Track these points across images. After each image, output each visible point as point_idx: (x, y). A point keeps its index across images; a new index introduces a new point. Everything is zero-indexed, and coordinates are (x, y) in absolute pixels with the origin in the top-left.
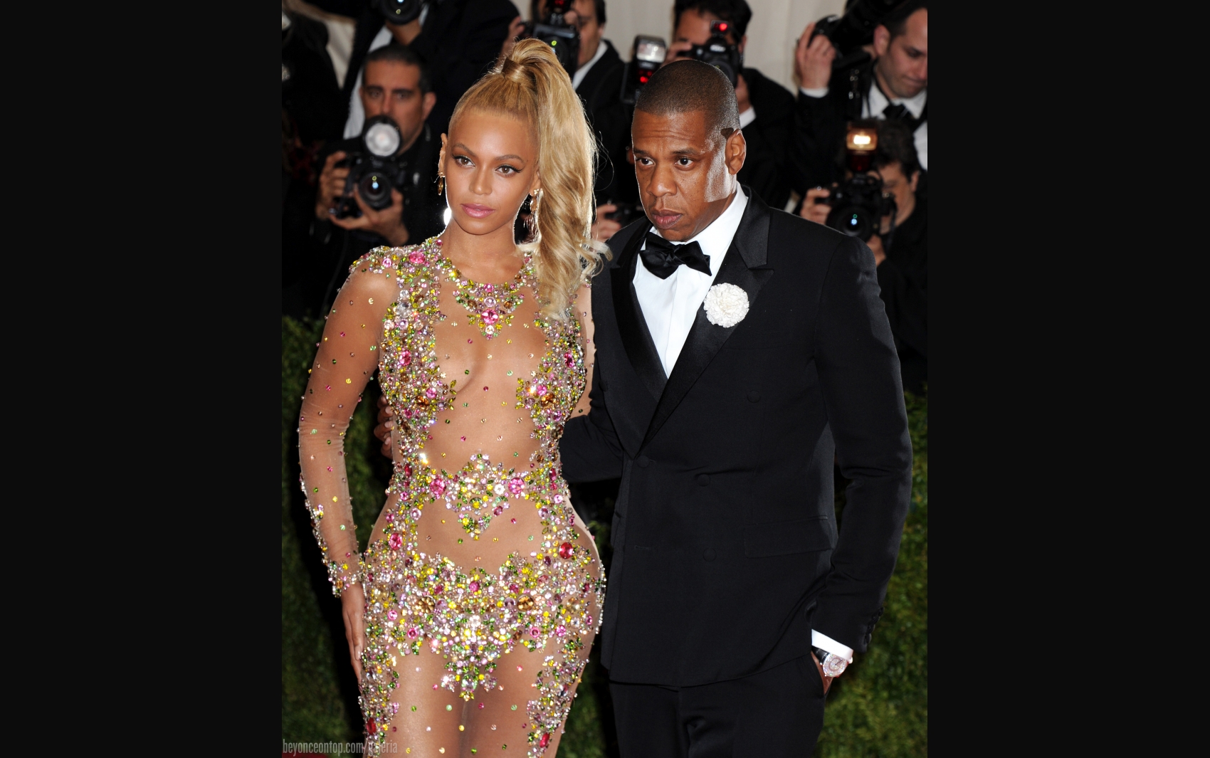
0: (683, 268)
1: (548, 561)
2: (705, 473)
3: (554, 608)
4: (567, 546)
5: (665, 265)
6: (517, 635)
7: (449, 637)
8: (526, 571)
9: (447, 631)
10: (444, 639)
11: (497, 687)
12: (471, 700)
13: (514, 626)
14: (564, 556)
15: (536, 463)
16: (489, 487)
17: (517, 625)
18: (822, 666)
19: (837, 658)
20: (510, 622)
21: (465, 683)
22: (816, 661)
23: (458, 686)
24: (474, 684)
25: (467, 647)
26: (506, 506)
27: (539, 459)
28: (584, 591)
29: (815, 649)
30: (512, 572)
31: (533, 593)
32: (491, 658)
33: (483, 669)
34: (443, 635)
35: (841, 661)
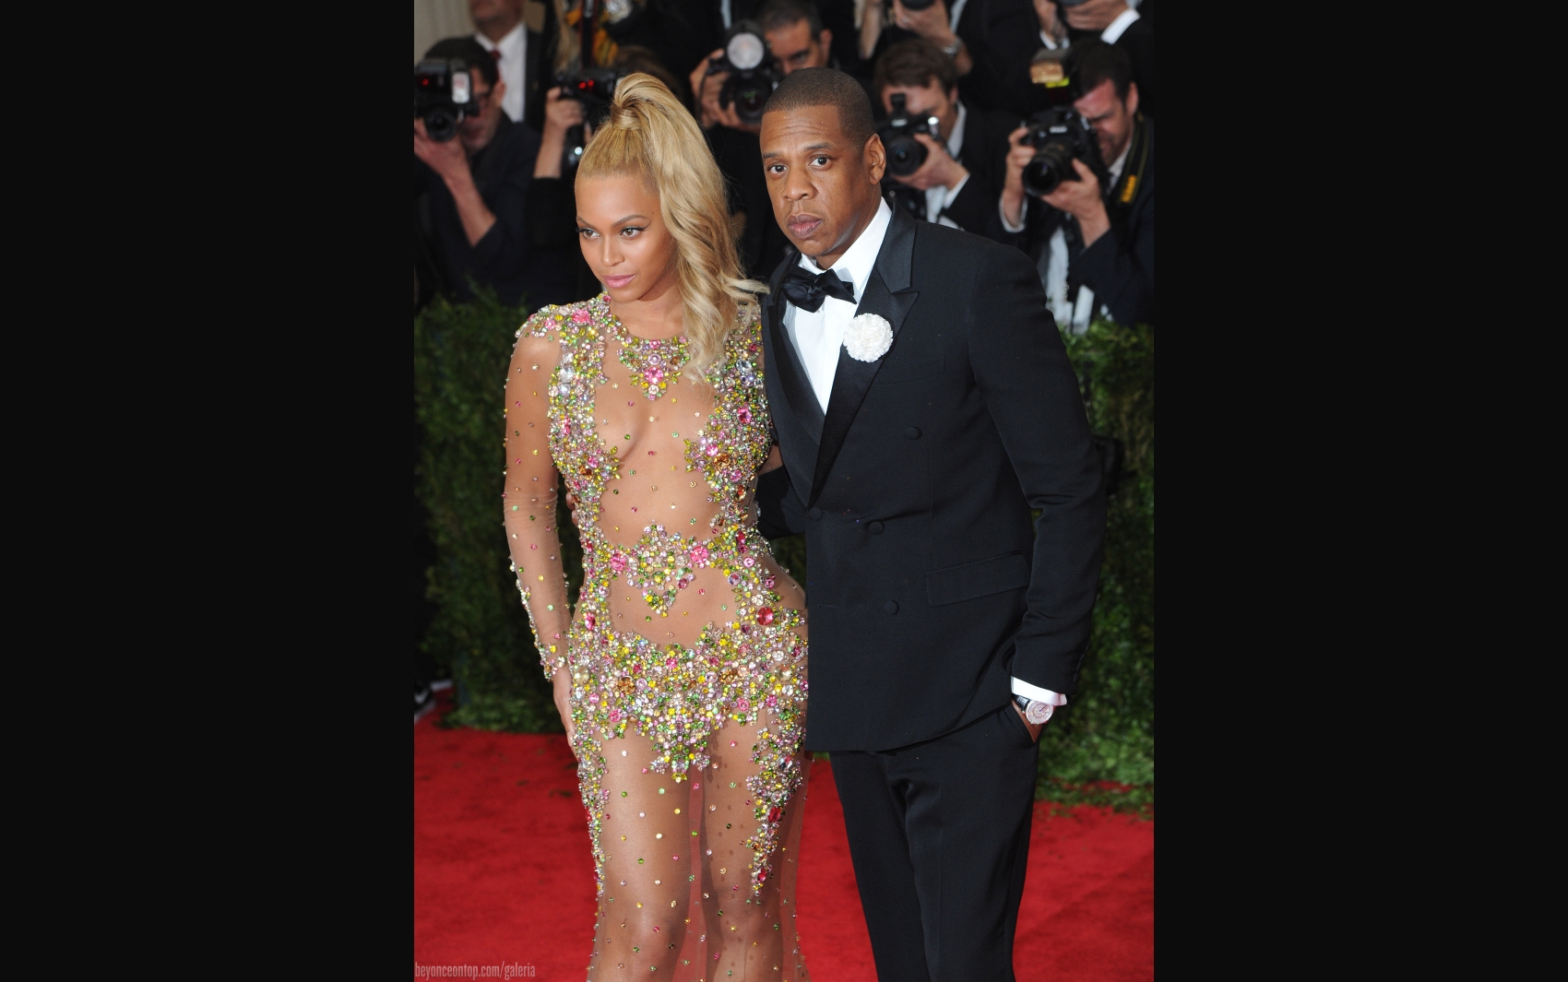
0: (829, 299)
1: (744, 630)
2: (876, 521)
3: (761, 678)
4: (764, 611)
5: (809, 298)
6: (726, 708)
7: (653, 718)
8: (723, 643)
9: (650, 712)
10: (649, 720)
11: (709, 766)
12: (682, 781)
13: (721, 700)
14: (761, 621)
15: (718, 527)
16: (671, 559)
17: (724, 698)
18: (1025, 715)
19: (1041, 703)
20: (715, 697)
21: (674, 767)
22: (1017, 709)
23: (668, 768)
24: (685, 766)
25: (673, 727)
26: (690, 576)
27: (721, 523)
28: (795, 655)
29: (1015, 697)
30: (710, 643)
31: (735, 665)
32: (700, 736)
33: (691, 749)
34: (647, 716)
35: (1046, 706)
